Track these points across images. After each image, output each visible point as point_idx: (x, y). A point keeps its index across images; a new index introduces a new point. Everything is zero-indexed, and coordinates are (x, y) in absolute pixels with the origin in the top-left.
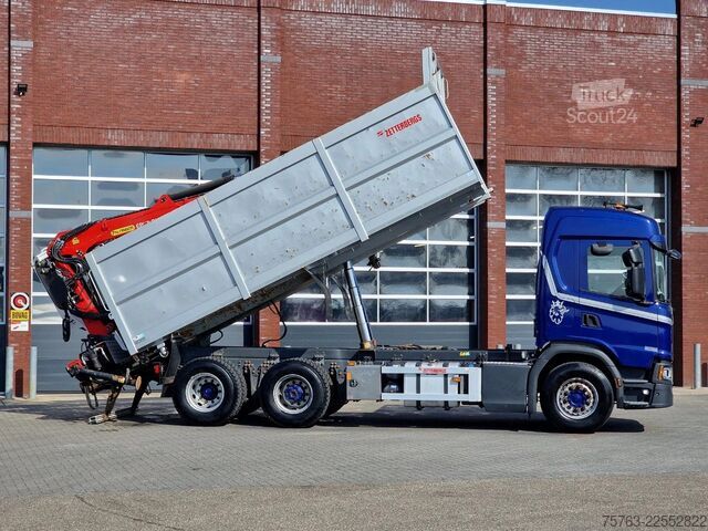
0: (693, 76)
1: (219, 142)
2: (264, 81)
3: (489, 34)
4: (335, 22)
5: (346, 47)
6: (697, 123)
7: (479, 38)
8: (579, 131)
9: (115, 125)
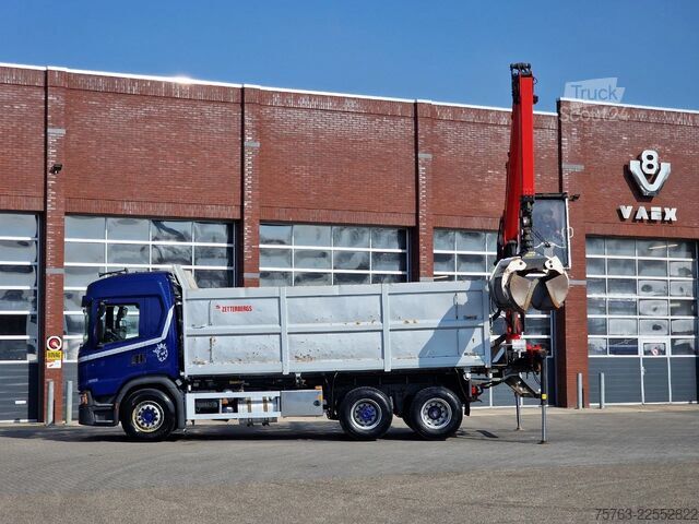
0: (571, 162)
1: (211, 212)
2: (247, 162)
3: (419, 126)
4: (301, 115)
5: (310, 134)
6: (574, 198)
7: (411, 129)
8: (487, 204)
9: (129, 198)
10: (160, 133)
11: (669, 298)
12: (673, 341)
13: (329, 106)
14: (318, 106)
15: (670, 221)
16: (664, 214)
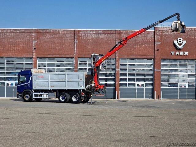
1: (68, 56)
3: (117, 35)
4: (88, 35)
5: (90, 39)
6: (158, 50)
7: (115, 36)
9: (50, 54)
10: (57, 40)
11: (188, 74)
12: (188, 84)
13: (95, 32)
14: (92, 32)
15: (186, 55)
16: (184, 53)
